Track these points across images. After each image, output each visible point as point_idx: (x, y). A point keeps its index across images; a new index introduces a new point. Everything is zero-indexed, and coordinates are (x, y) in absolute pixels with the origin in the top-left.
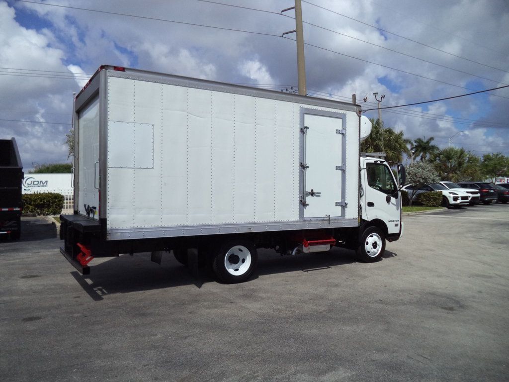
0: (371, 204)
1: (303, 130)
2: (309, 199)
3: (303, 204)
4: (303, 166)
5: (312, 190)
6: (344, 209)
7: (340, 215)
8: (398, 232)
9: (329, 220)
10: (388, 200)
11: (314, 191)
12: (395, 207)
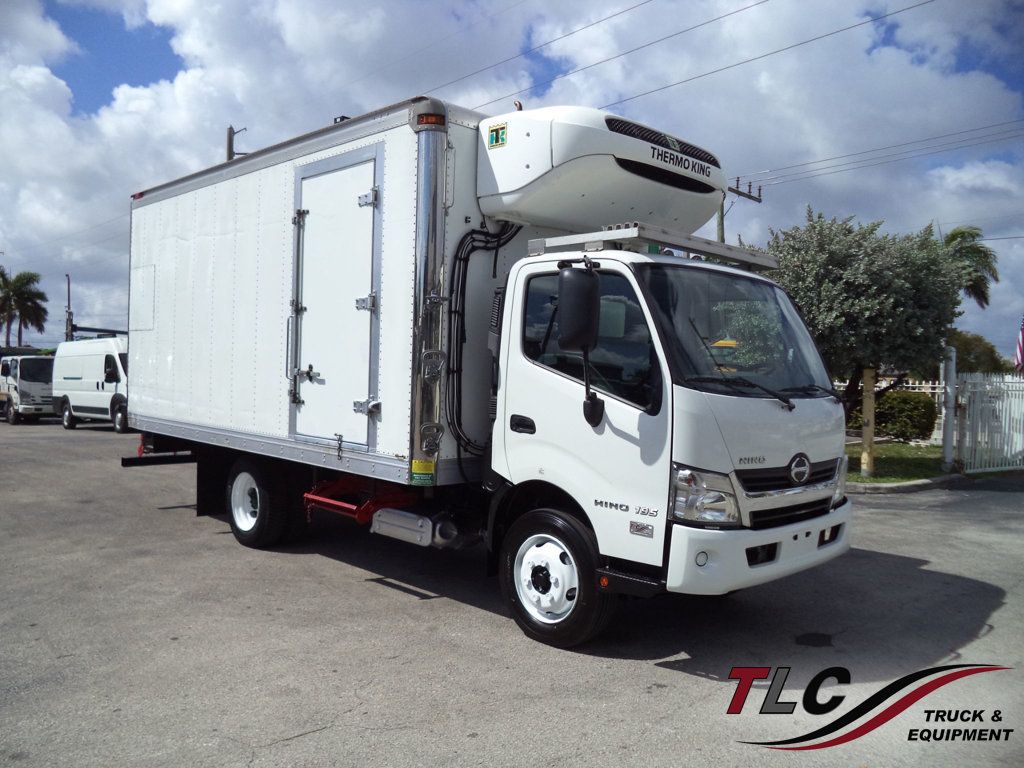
0: (522, 424)
1: (300, 216)
2: (306, 389)
3: (296, 400)
4: (298, 309)
5: (311, 367)
6: (375, 424)
7: (363, 439)
8: (659, 563)
9: (340, 449)
10: (594, 413)
11: (315, 370)
12: (637, 449)
